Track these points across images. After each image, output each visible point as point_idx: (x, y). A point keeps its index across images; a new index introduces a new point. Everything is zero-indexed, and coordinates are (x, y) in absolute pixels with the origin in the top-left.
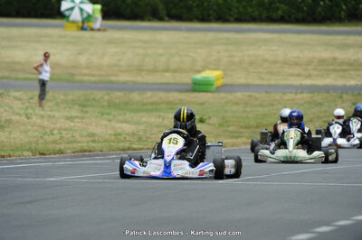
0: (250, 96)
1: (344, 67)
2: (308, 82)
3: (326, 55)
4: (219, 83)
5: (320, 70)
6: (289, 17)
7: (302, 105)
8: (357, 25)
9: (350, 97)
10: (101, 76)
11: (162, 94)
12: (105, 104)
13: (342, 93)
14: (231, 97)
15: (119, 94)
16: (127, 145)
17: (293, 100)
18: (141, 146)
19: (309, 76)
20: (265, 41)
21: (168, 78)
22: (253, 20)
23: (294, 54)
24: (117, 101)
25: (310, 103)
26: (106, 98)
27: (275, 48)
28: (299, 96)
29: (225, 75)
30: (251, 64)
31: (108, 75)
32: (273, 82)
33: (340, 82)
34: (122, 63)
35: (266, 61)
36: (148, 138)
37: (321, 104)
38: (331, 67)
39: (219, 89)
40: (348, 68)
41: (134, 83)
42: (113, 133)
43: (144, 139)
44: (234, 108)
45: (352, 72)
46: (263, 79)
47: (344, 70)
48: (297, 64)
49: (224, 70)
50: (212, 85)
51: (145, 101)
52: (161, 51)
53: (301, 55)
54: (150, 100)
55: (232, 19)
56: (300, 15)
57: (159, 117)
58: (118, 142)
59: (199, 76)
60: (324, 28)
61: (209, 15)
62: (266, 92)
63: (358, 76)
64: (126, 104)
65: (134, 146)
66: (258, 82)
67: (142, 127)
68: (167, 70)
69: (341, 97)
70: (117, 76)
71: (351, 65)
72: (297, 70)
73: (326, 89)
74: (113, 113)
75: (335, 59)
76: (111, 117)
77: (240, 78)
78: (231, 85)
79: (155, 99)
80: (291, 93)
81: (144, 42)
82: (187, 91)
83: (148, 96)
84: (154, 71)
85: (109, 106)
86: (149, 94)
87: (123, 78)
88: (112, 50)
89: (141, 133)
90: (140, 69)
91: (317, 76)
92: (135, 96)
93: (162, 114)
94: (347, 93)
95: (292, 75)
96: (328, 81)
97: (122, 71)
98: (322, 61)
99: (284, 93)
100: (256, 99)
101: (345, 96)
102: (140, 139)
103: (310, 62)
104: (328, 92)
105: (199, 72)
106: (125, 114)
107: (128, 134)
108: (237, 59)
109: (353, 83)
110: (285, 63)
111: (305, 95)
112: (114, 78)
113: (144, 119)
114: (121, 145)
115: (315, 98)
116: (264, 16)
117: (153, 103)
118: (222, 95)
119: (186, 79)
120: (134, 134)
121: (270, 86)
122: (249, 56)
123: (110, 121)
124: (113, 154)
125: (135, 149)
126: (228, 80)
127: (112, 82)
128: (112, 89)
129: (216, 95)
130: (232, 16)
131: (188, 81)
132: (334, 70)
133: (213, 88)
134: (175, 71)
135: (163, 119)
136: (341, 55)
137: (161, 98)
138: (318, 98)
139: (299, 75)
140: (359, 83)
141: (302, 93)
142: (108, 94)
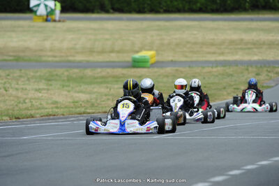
0: (177, 70)
1: (249, 46)
2: (221, 58)
3: (235, 37)
4: (153, 60)
5: (231, 49)
6: (206, 8)
7: (217, 76)
8: (258, 14)
9: (254, 69)
10: (61, 56)
11: (109, 70)
12: (65, 78)
13: (248, 66)
14: (162, 71)
15: (76, 70)
16: (83, 110)
17: (210, 72)
18: (93, 111)
19: (222, 54)
20: (188, 27)
21: (114, 57)
22: (178, 11)
23: (210, 36)
24: (74, 76)
25: (223, 75)
26: (66, 73)
27: (195, 32)
28: (215, 69)
29: (158, 54)
30: (177, 45)
31: (67, 56)
32: (194, 59)
33: (246, 58)
34: (78, 46)
35: (188, 42)
36: (98, 104)
37: (232, 75)
38: (239, 47)
39: (153, 65)
40: (252, 46)
41: (88, 62)
42: (71, 101)
43: (96, 105)
44: (165, 80)
45: (255, 50)
46: (186, 57)
47: (249, 49)
48: (212, 44)
49: (157, 51)
50: (148, 62)
51: (96, 75)
52: (107, 37)
53: (216, 38)
54: (100, 75)
55: (162, 10)
56: (214, 7)
57: (107, 88)
58: (76, 108)
59: (137, 56)
60: (233, 16)
61: (144, 8)
62: (190, 67)
63: (260, 52)
64: (82, 78)
65: (88, 111)
66: (183, 59)
67: (94, 96)
68: (112, 51)
69: (247, 70)
70: (74, 56)
71: (254, 44)
72: (213, 49)
73: (236, 63)
74: (71, 85)
75: (242, 40)
76: (70, 89)
77: (168, 56)
78: (163, 62)
79: (104, 74)
80: (208, 67)
81: (95, 30)
82: (128, 67)
83: (99, 72)
84: (102, 52)
85: (68, 80)
86: (99, 70)
87: (79, 58)
88: (70, 36)
89: (93, 101)
90: (91, 51)
91: (229, 53)
92: (89, 72)
93: (109, 85)
94: (251, 66)
95: (209, 53)
96: (237, 57)
97: (78, 53)
98: (232, 42)
99: (203, 67)
100: (182, 72)
101: (250, 69)
102: (93, 105)
103: (223, 43)
104: (237, 66)
105: (137, 52)
106: (81, 86)
107: (83, 101)
108: (166, 42)
109: (255, 58)
110: (203, 44)
111: (219, 68)
112: (71, 58)
113: (95, 90)
114: (78, 110)
115: (227, 71)
116: (187, 8)
117: (103, 77)
118: (156, 70)
119: (128, 58)
120: (88, 101)
121: (192, 62)
122: (176, 39)
123: (69, 91)
124: (71, 117)
125: (89, 113)
126: (160, 58)
127: (70, 62)
128: (70, 67)
129: (150, 70)
130: (162, 8)
131: (129, 59)
132: (241, 49)
133: (148, 64)
134: (118, 52)
135: (110, 90)
136: (247, 37)
137: (108, 73)
138: (229, 70)
139: (214, 53)
140: (261, 58)
141: (217, 67)
142: (67, 71)
